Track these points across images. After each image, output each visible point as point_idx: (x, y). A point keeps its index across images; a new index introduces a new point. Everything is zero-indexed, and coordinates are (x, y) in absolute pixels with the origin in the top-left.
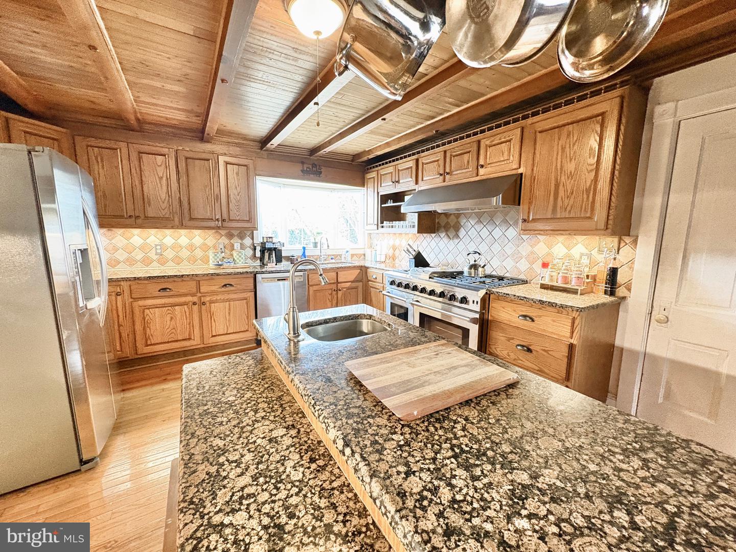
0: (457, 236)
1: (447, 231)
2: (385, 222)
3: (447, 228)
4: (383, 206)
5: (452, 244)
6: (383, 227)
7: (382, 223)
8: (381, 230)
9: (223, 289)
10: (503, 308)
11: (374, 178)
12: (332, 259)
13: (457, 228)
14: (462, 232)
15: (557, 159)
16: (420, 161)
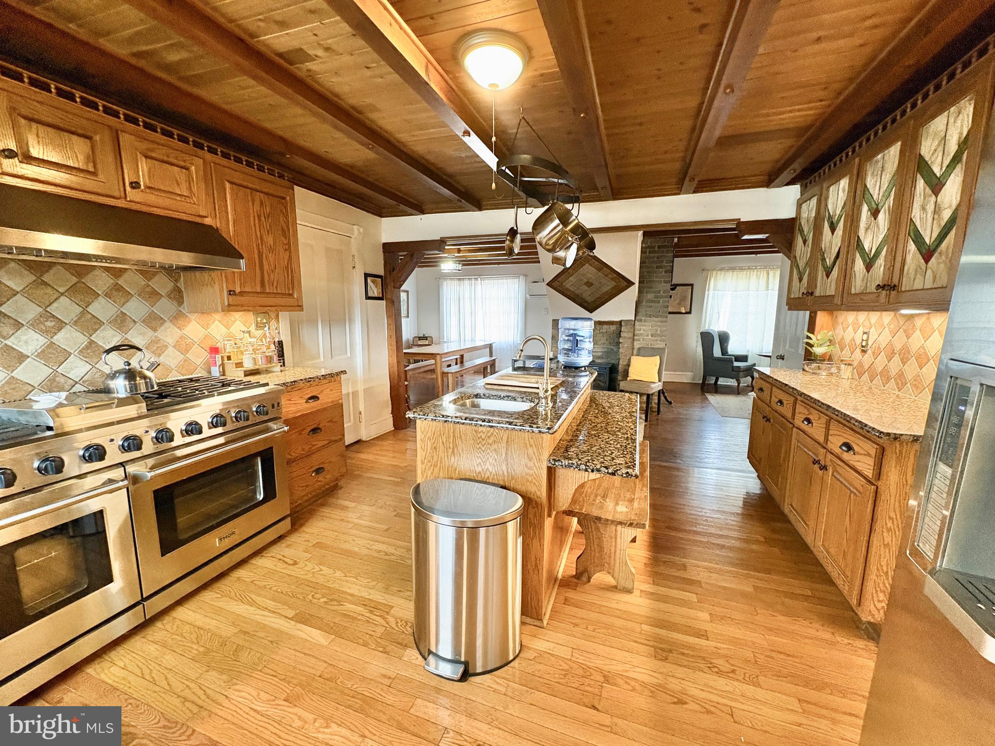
10: (290, 400)
15: (255, 225)
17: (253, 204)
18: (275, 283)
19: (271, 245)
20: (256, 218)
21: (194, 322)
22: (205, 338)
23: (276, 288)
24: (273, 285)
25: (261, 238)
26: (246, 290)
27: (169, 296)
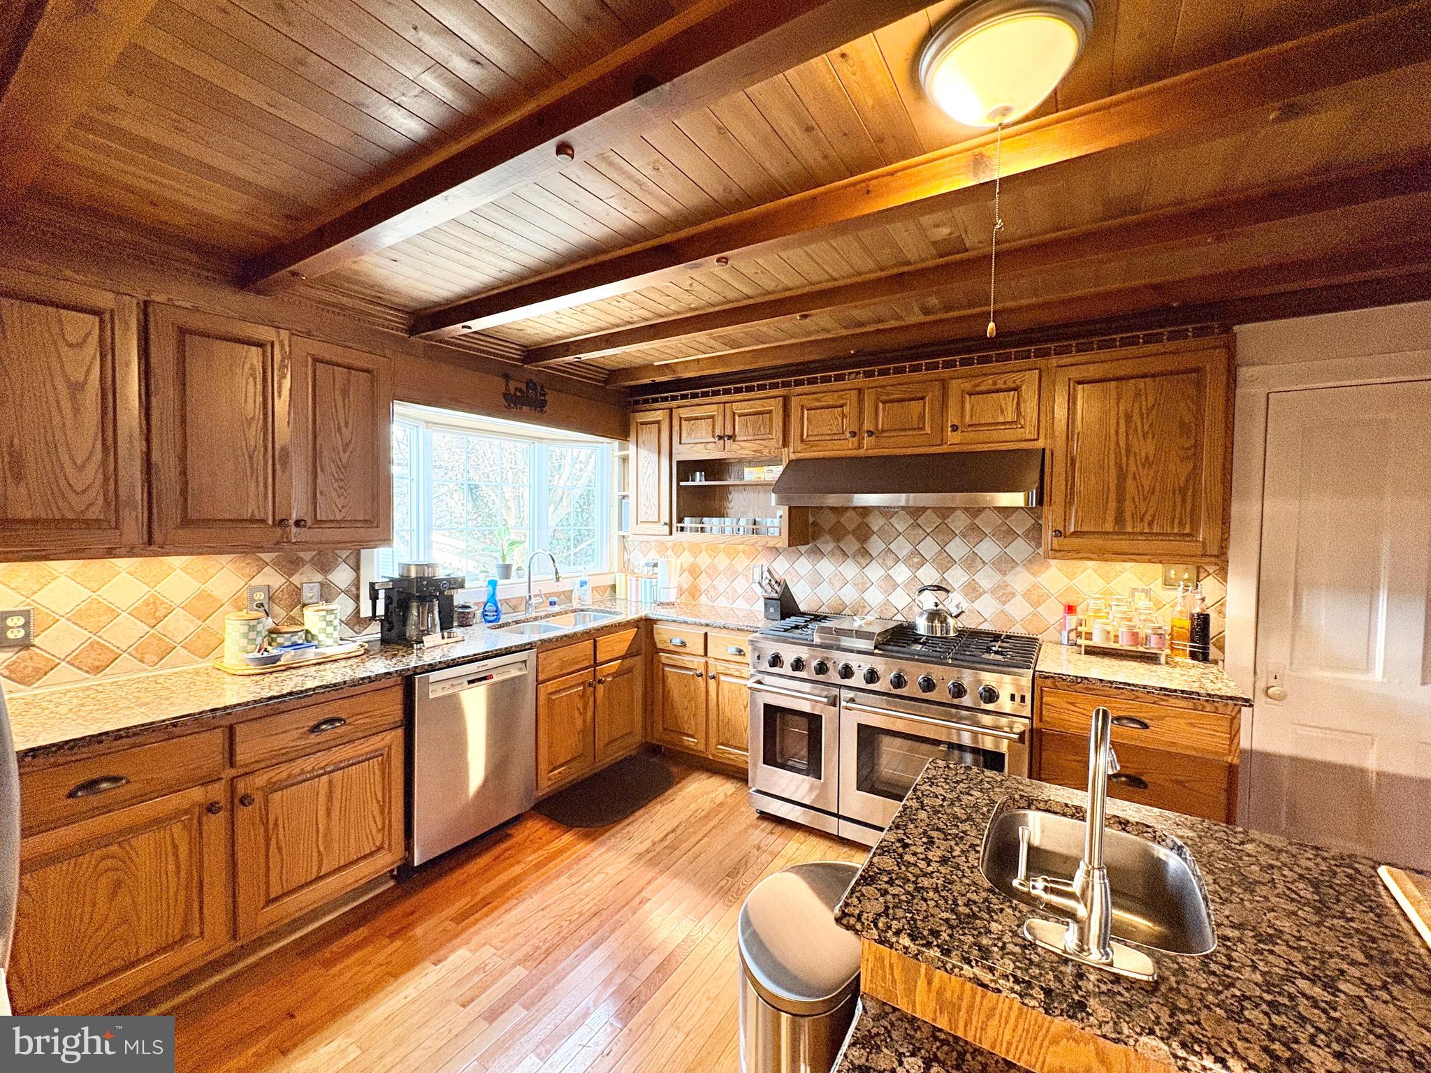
0: (865, 552)
1: (838, 540)
2: (687, 520)
3: (838, 534)
4: (682, 484)
5: (849, 569)
6: (682, 529)
7: (680, 520)
8: (677, 535)
9: (313, 738)
10: (1073, 704)
11: (658, 422)
12: (553, 603)
13: (863, 534)
14: (876, 545)
15: (1117, 432)
16: (794, 402)
17: (1119, 400)
18: (1148, 517)
19: (1147, 457)
20: (1122, 422)
21: (1053, 569)
22: (1066, 591)
23: (1150, 524)
24: (1142, 519)
25: (1128, 451)
26: (1085, 529)
27: (1026, 534)
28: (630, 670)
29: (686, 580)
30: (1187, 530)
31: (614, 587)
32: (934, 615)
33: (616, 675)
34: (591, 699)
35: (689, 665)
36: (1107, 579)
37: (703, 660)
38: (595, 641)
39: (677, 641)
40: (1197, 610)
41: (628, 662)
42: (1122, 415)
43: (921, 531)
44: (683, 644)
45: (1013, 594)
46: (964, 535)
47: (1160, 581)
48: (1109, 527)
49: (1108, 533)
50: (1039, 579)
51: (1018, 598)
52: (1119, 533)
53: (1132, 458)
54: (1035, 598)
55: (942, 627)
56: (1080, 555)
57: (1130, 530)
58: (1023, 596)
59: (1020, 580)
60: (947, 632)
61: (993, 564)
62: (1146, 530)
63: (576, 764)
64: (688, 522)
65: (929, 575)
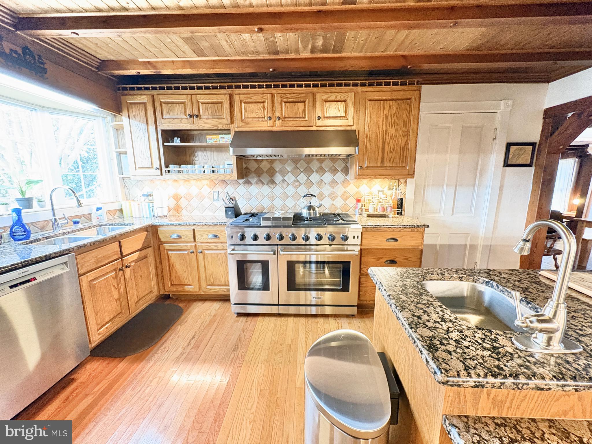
0: (273, 182)
1: (259, 176)
2: (171, 166)
3: (259, 173)
4: (166, 144)
5: (266, 190)
6: (169, 172)
7: (167, 167)
8: (166, 176)
10: (373, 236)
11: (144, 103)
12: (76, 223)
13: (271, 173)
14: (278, 178)
15: (383, 124)
16: (236, 98)
17: (384, 109)
18: (392, 160)
19: (392, 135)
20: (385, 119)
21: (352, 185)
22: (356, 193)
23: (393, 163)
24: (390, 161)
25: (386, 131)
26: (371, 165)
27: (342, 171)
28: (146, 257)
29: (172, 203)
30: (404, 165)
31: (121, 210)
32: (310, 208)
33: (136, 261)
34: (122, 278)
35: (185, 248)
36: (370, 188)
37: (193, 244)
38: (120, 243)
39: (175, 236)
40: (399, 197)
41: (144, 252)
42: (384, 116)
43: (298, 171)
44: (180, 237)
45: (337, 196)
46: (317, 172)
47: (387, 187)
48: (379, 164)
49: (378, 167)
50: (347, 189)
51: (339, 198)
52: (382, 167)
53: (387, 136)
54: (345, 197)
55: (314, 212)
56: (368, 177)
57: (385, 165)
58: (341, 197)
59: (339, 190)
60: (316, 215)
61: (329, 184)
62: (391, 165)
63: (117, 320)
64: (172, 167)
65: (303, 190)
